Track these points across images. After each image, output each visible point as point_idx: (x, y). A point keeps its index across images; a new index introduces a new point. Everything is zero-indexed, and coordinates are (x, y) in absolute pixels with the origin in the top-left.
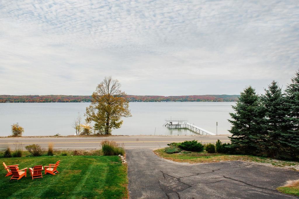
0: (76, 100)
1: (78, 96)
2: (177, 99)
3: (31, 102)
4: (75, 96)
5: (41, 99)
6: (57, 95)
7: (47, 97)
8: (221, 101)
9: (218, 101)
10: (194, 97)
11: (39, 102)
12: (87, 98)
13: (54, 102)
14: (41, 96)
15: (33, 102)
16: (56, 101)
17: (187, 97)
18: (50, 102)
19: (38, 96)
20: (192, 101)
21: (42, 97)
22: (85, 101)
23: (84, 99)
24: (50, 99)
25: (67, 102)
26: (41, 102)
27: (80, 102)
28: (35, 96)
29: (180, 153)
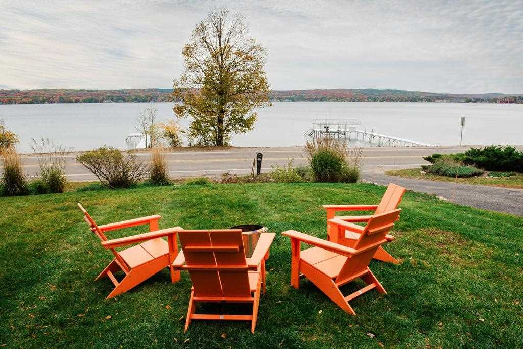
0: (94, 98)
1: (97, 91)
2: (284, 97)
3: (6, 104)
4: (92, 91)
5: (25, 97)
6: (56, 90)
7: (36, 93)
8: (364, 101)
9: (359, 101)
10: (316, 93)
11: (21, 103)
12: (114, 93)
13: (51, 102)
14: (24, 91)
15: (10, 102)
16: (55, 99)
17: (303, 92)
18: (43, 102)
19: (18, 92)
20: (312, 101)
21: (26, 93)
22: (112, 100)
23: (109, 97)
24: (43, 97)
25: (77, 101)
26: (26, 103)
27: (101, 102)
28: (13, 91)
29: (487, 176)
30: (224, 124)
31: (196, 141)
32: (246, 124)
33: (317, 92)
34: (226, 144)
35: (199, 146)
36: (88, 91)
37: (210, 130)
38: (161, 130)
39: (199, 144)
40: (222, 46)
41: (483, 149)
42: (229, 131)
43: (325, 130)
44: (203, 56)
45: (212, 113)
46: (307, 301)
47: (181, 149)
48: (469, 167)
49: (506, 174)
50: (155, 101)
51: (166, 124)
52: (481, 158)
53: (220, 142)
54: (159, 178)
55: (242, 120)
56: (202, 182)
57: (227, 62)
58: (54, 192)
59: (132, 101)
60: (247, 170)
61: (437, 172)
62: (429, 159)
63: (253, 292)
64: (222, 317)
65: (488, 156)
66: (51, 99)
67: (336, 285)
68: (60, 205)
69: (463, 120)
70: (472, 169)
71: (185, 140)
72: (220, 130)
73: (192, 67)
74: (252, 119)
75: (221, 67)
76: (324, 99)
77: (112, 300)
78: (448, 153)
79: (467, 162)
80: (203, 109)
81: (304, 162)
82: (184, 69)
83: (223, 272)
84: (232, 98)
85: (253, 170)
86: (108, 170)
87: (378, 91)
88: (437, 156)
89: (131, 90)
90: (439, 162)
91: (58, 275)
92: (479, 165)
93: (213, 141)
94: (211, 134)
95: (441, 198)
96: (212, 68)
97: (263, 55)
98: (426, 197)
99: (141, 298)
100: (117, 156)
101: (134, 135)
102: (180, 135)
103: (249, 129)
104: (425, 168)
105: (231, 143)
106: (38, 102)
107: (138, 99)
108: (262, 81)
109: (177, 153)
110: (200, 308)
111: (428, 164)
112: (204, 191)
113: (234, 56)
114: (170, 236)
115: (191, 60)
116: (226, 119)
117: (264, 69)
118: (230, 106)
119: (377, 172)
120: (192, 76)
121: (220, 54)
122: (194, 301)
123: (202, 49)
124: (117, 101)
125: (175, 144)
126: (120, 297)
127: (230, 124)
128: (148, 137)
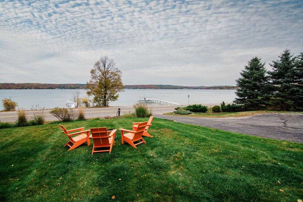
0: (51, 87)
1: (52, 84)
7: (23, 85)
12: (60, 85)
13: (31, 89)
14: (17, 84)
15: (10, 88)
19: (14, 84)
22: (60, 88)
23: (58, 87)
24: (27, 86)
25: (43, 89)
26: (18, 89)
27: (54, 89)
28: (11, 84)
29: (193, 114)
30: (107, 98)
31: (95, 104)
32: (115, 98)
33: (142, 86)
34: (107, 105)
35: (97, 106)
36: (49, 84)
37: (101, 100)
38: (82, 101)
39: (97, 105)
40: (106, 70)
41: (192, 105)
42: (108, 100)
43: (144, 100)
44: (98, 73)
45: (102, 94)
46: (125, 146)
47: (90, 107)
48: (188, 111)
49: (199, 113)
50: (78, 89)
51: (84, 98)
52: (192, 108)
53: (105, 105)
54: (81, 118)
55: (113, 97)
56: (98, 119)
57: (108, 76)
58: (39, 124)
59: (69, 88)
60: (115, 115)
61: (178, 113)
62: (176, 109)
63: (110, 144)
64: (102, 151)
65: (193, 107)
66: (31, 87)
67: (132, 142)
68: (45, 128)
69: (189, 96)
70: (189, 112)
71: (91, 104)
72: (105, 100)
73: (94, 78)
74: (117, 96)
75: (105, 78)
76: (145, 88)
77: (70, 151)
78: (182, 107)
79: (187, 109)
80: (98, 92)
81: (133, 111)
82: (91, 78)
83: (102, 139)
84: (110, 89)
85: (117, 115)
86: (62, 116)
87: (164, 85)
88: (178, 108)
89: (68, 84)
90: (179, 110)
91: (51, 147)
92: (191, 110)
93: (102, 104)
94: (102, 102)
95: (175, 121)
96: (102, 78)
97: (121, 74)
98: (170, 121)
99: (78, 150)
100: (66, 111)
101: (69, 102)
102: (89, 102)
103: (116, 100)
104: (175, 112)
105: (109, 105)
106: (24, 88)
107: (71, 88)
108: (121, 83)
109: (88, 109)
110: (96, 149)
111: (176, 110)
112: (99, 121)
113: (110, 74)
114: (88, 132)
115: (94, 75)
116: (107, 96)
117: (121, 79)
118: (108, 92)
119: (160, 114)
120: (94, 81)
121: (104, 73)
122: (94, 148)
123: (98, 71)
124: (62, 89)
125: (87, 105)
126: (72, 150)
127: (109, 98)
128: (76, 103)
